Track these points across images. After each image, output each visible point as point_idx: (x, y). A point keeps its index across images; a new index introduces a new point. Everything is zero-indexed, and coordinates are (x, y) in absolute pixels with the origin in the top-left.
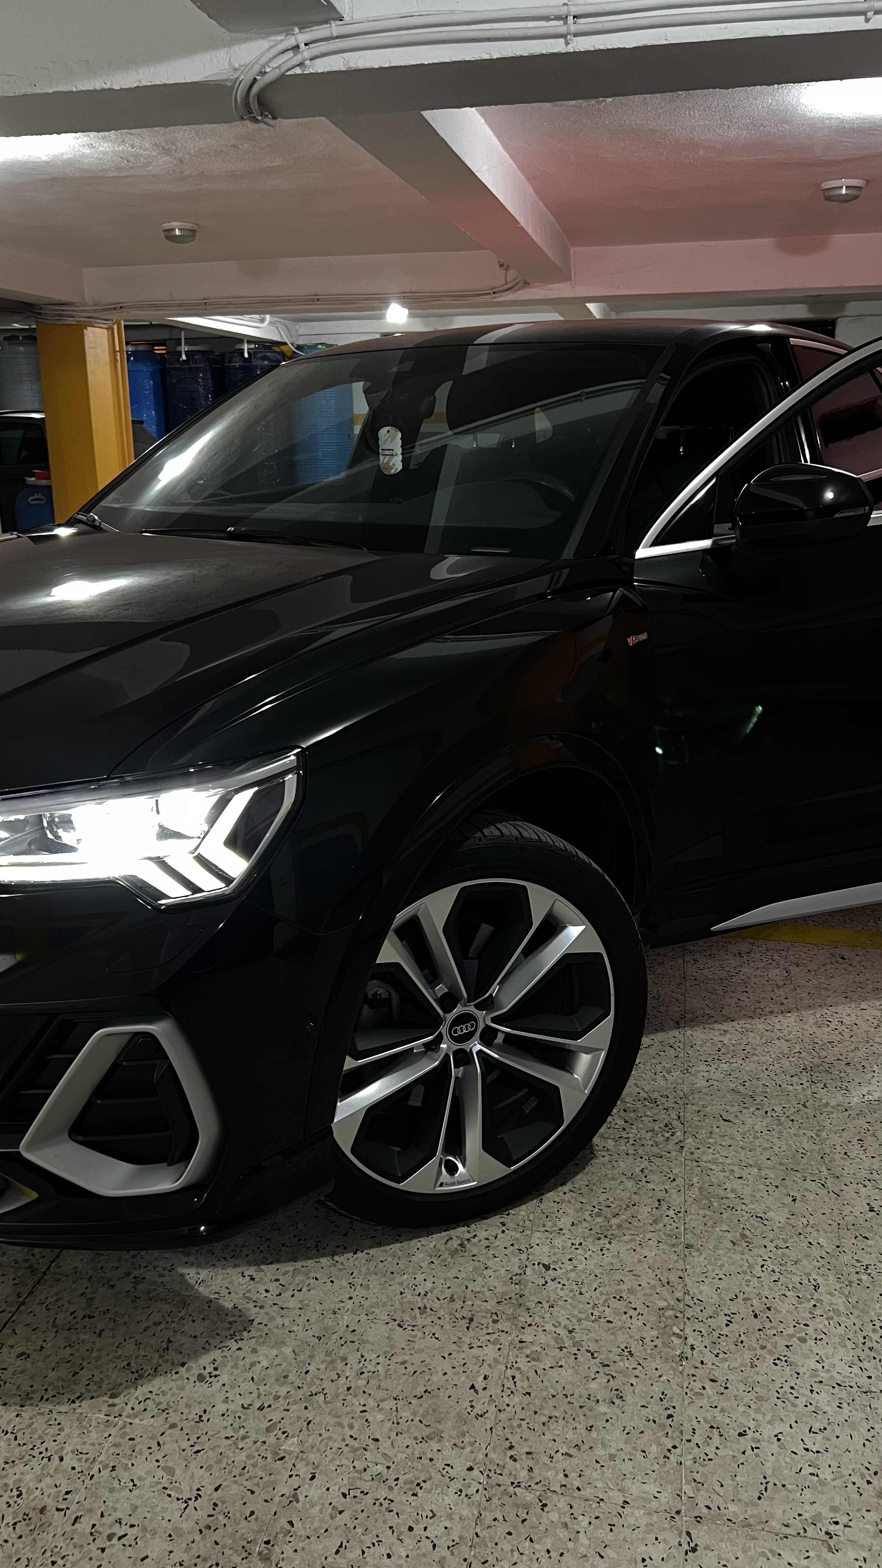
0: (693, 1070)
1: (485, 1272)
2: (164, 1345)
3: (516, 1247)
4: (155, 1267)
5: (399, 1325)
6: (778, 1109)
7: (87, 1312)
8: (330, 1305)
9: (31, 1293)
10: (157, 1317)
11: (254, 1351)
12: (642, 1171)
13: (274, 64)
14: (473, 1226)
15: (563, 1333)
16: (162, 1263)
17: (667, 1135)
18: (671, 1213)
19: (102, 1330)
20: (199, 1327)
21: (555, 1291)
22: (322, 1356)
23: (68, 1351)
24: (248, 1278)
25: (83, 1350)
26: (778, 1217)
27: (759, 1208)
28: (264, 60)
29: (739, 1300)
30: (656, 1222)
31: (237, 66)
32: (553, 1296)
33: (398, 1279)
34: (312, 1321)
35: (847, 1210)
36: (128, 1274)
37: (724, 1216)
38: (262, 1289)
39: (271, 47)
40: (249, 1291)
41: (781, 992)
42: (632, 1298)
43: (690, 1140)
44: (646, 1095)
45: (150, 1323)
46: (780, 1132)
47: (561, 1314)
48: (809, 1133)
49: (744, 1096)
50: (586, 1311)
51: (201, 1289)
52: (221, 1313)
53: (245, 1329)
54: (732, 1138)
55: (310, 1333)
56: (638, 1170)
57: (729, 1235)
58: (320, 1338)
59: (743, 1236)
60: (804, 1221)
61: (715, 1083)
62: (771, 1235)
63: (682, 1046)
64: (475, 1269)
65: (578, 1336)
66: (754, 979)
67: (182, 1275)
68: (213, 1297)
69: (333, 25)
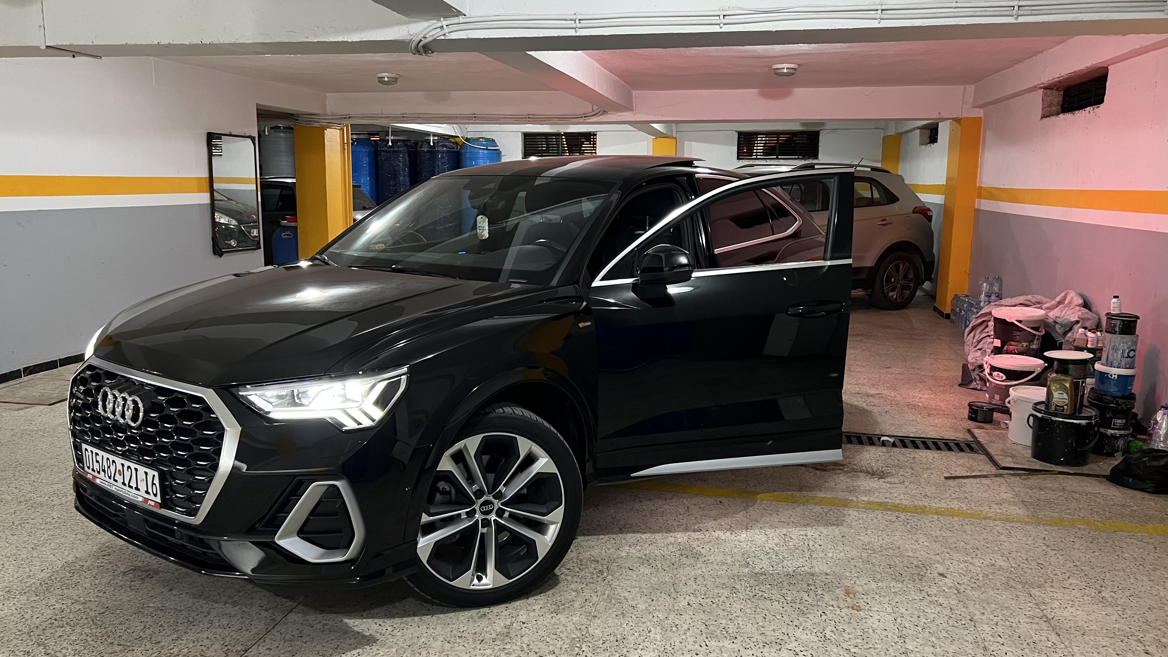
0: (621, 549)
1: (494, 625)
2: (336, 647)
3: (511, 615)
4: (333, 620)
5: (448, 642)
6: (659, 565)
7: (300, 635)
8: (416, 635)
9: (273, 628)
10: (333, 638)
11: (378, 650)
12: (582, 588)
13: (431, 34)
14: (492, 608)
15: (524, 645)
16: (337, 619)
17: (599, 575)
18: (591, 604)
19: (307, 641)
20: (353, 641)
21: (525, 631)
22: (410, 652)
23: (290, 648)
24: (378, 625)
25: (297, 648)
26: (642, 606)
27: (633, 603)
28: (425, 32)
29: (612, 635)
30: (582, 607)
31: (412, 34)
32: (523, 633)
33: (451, 626)
34: (407, 640)
35: (676, 605)
36: (320, 622)
37: (616, 606)
38: (384, 629)
39: (430, 26)
40: (378, 629)
41: (681, 517)
42: (561, 634)
43: (610, 577)
44: (594, 559)
45: (330, 639)
46: (656, 575)
47: (525, 640)
48: (670, 575)
49: (644, 560)
50: (537, 638)
51: (355, 628)
52: (364, 637)
53: (374, 642)
54: (631, 576)
55: (405, 644)
56: (580, 588)
57: (615, 613)
58: (409, 646)
59: (622, 613)
60: (654, 608)
61: (631, 554)
62: (636, 613)
63: (619, 539)
64: (489, 623)
65: (531, 647)
66: (668, 511)
67: (346, 623)
68: (360, 631)
69: (461, 18)
